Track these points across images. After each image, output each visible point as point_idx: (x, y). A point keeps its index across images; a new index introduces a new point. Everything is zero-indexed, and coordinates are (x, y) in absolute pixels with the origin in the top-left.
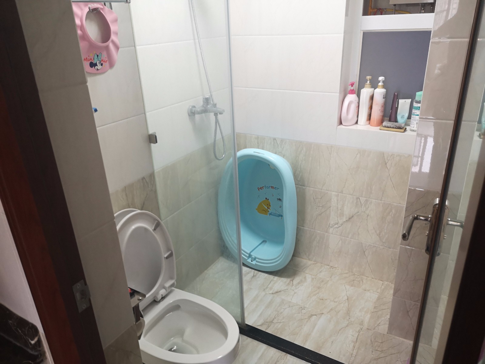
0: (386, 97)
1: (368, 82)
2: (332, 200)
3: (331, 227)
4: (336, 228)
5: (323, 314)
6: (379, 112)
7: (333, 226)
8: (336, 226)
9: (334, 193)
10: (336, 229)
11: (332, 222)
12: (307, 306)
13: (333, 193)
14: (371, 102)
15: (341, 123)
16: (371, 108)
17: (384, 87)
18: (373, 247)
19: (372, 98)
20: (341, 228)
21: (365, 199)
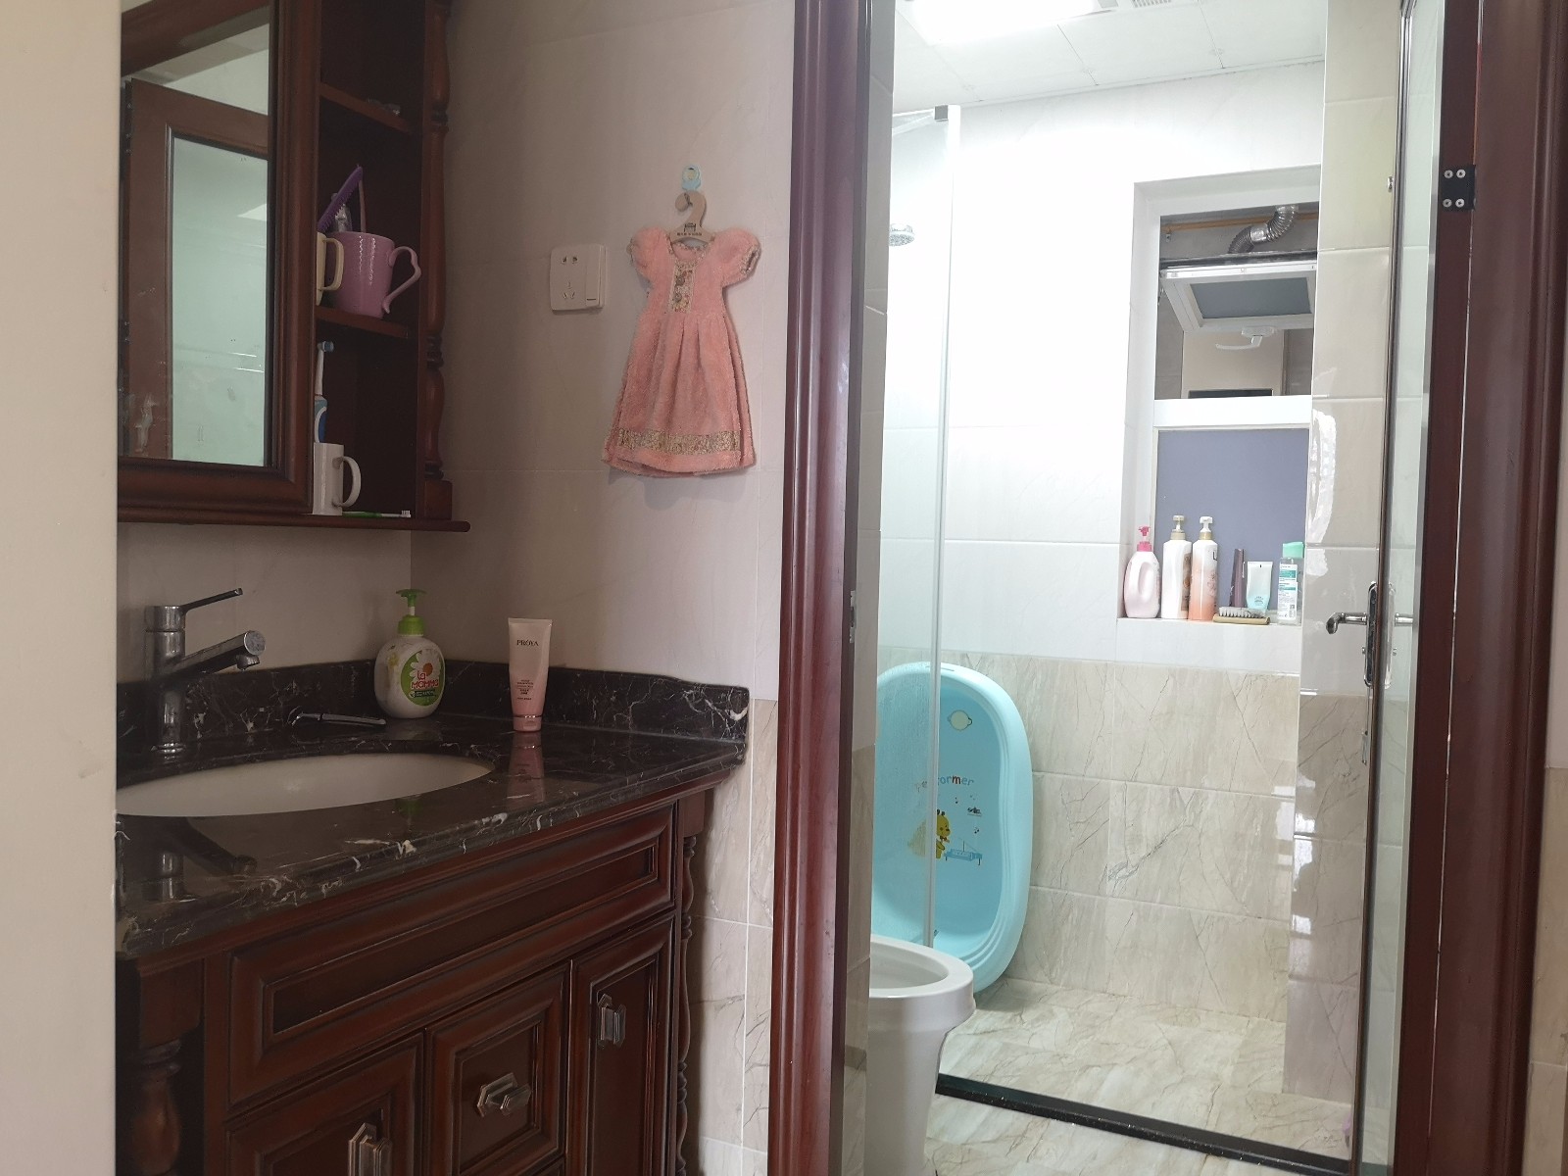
0: (1218, 557)
1: (1178, 527)
2: (1112, 802)
3: (1110, 879)
4: (1122, 877)
5: (1116, 1064)
6: (1208, 588)
7: (1115, 873)
8: (1123, 872)
9: (1116, 782)
10: (1124, 881)
11: (1112, 863)
12: (1073, 1053)
13: (1113, 782)
14: (1187, 570)
15: (1124, 615)
16: (1188, 582)
17: (1212, 536)
18: (1218, 920)
19: (1189, 560)
20: (1135, 875)
21: (1192, 790)
